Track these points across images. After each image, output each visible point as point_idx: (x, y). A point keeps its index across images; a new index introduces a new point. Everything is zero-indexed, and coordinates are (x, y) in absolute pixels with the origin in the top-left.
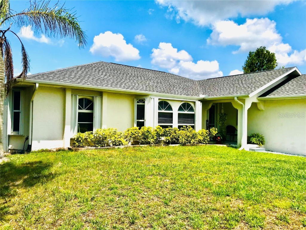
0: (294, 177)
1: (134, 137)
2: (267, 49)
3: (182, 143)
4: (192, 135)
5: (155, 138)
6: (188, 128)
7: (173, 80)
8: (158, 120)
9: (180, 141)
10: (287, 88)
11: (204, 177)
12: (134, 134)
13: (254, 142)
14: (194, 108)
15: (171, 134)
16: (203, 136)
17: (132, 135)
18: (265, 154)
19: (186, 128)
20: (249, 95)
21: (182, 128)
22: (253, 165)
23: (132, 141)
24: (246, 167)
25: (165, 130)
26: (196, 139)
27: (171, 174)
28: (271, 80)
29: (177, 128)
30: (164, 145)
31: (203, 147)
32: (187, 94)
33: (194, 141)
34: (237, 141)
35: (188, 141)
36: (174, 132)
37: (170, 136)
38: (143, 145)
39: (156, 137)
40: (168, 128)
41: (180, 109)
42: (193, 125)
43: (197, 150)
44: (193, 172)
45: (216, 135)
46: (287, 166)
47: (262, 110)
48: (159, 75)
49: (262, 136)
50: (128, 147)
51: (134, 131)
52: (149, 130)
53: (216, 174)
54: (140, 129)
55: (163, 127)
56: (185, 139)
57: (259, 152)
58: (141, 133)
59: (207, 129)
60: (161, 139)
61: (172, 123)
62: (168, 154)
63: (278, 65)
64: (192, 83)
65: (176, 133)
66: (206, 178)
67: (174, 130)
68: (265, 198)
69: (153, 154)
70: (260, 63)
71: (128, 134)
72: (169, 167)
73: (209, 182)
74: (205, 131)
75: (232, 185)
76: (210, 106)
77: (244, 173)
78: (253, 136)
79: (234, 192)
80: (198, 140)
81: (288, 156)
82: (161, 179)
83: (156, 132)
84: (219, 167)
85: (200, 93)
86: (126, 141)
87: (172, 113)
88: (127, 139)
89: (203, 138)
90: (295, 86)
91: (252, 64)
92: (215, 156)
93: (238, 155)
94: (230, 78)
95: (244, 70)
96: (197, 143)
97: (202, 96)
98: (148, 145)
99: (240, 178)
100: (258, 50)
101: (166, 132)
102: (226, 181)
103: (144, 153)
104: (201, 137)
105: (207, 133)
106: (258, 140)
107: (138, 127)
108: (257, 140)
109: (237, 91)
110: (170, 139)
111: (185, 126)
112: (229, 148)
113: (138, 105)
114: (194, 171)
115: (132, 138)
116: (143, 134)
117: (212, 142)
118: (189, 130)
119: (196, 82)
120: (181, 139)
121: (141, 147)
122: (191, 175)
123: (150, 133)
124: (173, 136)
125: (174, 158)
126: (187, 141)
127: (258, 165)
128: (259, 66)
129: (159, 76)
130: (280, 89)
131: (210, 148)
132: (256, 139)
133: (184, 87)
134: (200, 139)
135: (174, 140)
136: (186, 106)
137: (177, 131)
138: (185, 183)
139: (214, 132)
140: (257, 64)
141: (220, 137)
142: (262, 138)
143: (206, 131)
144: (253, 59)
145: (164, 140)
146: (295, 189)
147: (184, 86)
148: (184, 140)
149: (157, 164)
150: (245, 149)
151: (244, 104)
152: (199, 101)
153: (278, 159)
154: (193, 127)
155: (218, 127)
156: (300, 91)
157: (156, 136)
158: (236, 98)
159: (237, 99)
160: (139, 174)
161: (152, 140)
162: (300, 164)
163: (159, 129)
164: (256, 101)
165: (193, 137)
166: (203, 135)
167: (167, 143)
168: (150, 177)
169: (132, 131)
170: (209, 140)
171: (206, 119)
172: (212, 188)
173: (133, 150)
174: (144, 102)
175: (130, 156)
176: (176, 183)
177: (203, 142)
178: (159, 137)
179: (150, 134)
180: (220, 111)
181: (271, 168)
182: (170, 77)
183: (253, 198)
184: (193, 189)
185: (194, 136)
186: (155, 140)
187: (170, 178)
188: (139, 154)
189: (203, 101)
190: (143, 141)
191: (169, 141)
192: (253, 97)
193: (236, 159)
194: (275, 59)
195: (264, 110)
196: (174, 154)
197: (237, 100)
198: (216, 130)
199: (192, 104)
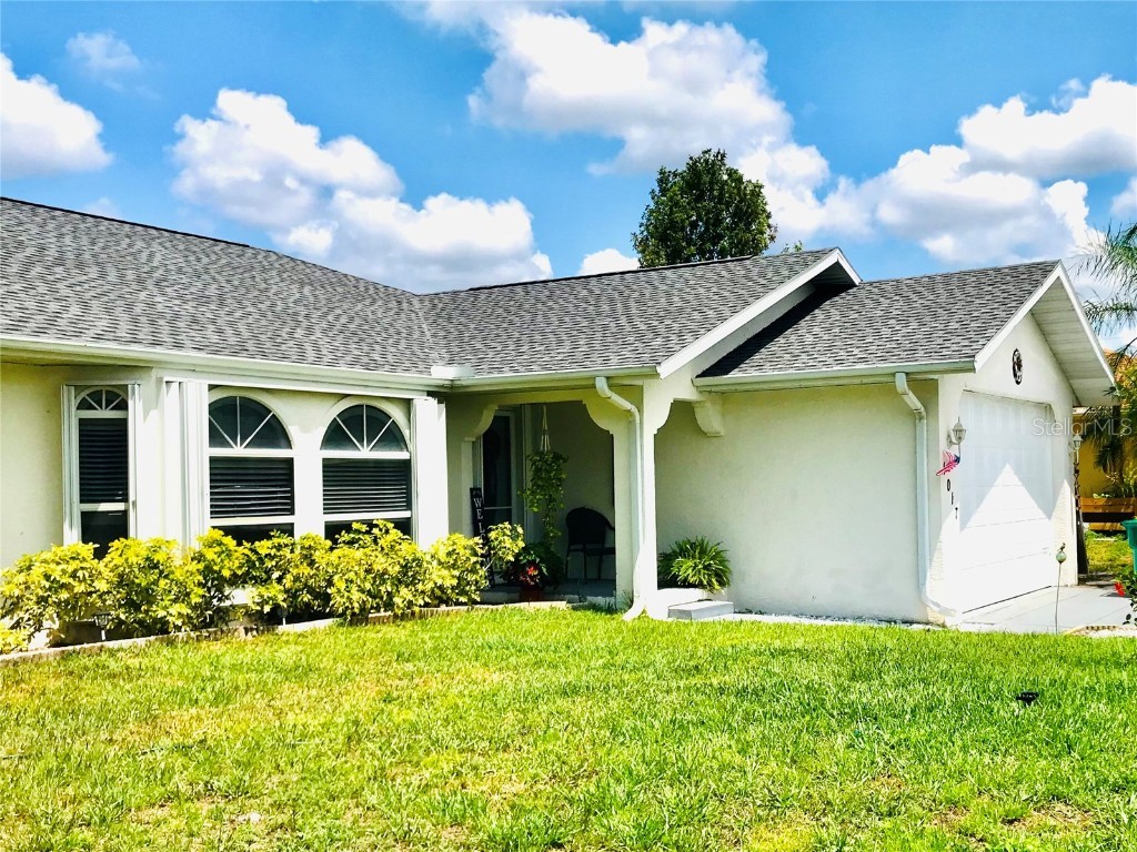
0: (833, 717)
1: (67, 602)
2: (729, 163)
3: (348, 612)
4: (397, 568)
5: (195, 600)
6: (375, 531)
7: (295, 288)
8: (208, 497)
9: (338, 602)
10: (809, 339)
11: (446, 770)
12: (63, 586)
13: (686, 579)
14: (406, 433)
15: (285, 572)
16: (454, 566)
17: (50, 589)
18: (727, 626)
19: (368, 532)
20: (659, 369)
21: (345, 537)
22: (674, 685)
23: (52, 623)
24: (647, 695)
25: (252, 550)
26: (420, 587)
27: (276, 778)
28: (747, 303)
29: (321, 533)
30: (247, 631)
31: (455, 619)
32: (365, 360)
33: (410, 597)
34: (614, 581)
35: (382, 598)
36: (305, 557)
37: (279, 580)
38: (125, 643)
39: (201, 591)
40: (269, 538)
41: (334, 436)
42: (406, 514)
43: (423, 642)
44: (394, 753)
45: (517, 556)
46: (808, 672)
47: (717, 436)
48: (214, 257)
49: (720, 548)
50: (24, 660)
51: (64, 566)
52: (158, 557)
53: (506, 748)
54: (100, 554)
55: (240, 534)
56: (362, 591)
57: (706, 620)
58: (106, 573)
59: (476, 533)
60: (228, 603)
61: (293, 513)
62: (270, 676)
63: (777, 235)
64: (393, 304)
65: (312, 563)
66: (459, 774)
67: (302, 548)
68: (713, 827)
69: (180, 684)
70: (706, 224)
71: (27, 588)
72: (268, 742)
73: (471, 790)
74: (465, 542)
75: (577, 794)
76: (486, 421)
77: (634, 729)
78: (683, 551)
79: (585, 822)
80: (433, 591)
81: (819, 629)
82: (217, 816)
83: (201, 566)
84: (524, 712)
85: (434, 355)
86: (17, 625)
87: (289, 462)
88: (21, 614)
89: (453, 577)
90: (837, 330)
91: (673, 225)
92: (513, 660)
93: (617, 642)
94: (573, 289)
95: (643, 252)
96: (427, 605)
97: (443, 373)
98: (152, 638)
99: (618, 749)
100: (694, 164)
101: (261, 560)
102: (554, 777)
103: (128, 687)
104: (445, 572)
105: (476, 554)
106: (705, 568)
107: (91, 546)
108: (700, 566)
109: (606, 347)
110: (281, 597)
111: (363, 522)
112: (579, 613)
113: (82, 422)
114: (401, 749)
115: (51, 610)
116: (122, 581)
117: (500, 595)
118: (381, 542)
119: (415, 302)
120: (339, 591)
121: (112, 653)
122: (383, 769)
123: (161, 572)
124: (297, 579)
125: (301, 695)
126: (374, 597)
127: (697, 680)
128: (701, 236)
129: (214, 263)
130: (781, 340)
131: (490, 626)
132: (696, 566)
133: (352, 327)
134: (439, 582)
135: (307, 598)
136: (361, 421)
137: (317, 555)
138: (349, 814)
139: (508, 543)
140: (694, 225)
141: (537, 567)
142: (718, 556)
143: (471, 542)
144: (676, 204)
145: (245, 606)
146: (835, 769)
147: (351, 319)
148: (356, 596)
149: (197, 735)
150: (650, 614)
151: (640, 411)
152: (430, 394)
153: (777, 644)
154: (405, 526)
155: (529, 519)
156: (856, 351)
157: (200, 584)
158: (601, 384)
159: (606, 387)
160: (85, 808)
161: (175, 612)
162: (858, 657)
163: (218, 549)
164: (687, 393)
165: (405, 574)
166: (456, 560)
167: (268, 619)
168: (151, 811)
169: (53, 566)
170: (485, 583)
171: (467, 483)
172: (482, 821)
173: (57, 676)
174: (123, 406)
175: (37, 712)
176: (300, 822)
177: (454, 597)
178: (220, 589)
179: (166, 577)
180: (536, 442)
181: (745, 689)
182: (274, 273)
183: (665, 839)
184: (390, 841)
185: (409, 573)
186: (195, 608)
187: (270, 801)
188: (96, 693)
189: (449, 396)
190: (123, 617)
191: (276, 607)
192: (675, 377)
193: (604, 667)
194: (764, 211)
195: (722, 434)
196: (300, 673)
197: (609, 393)
198: (518, 536)
199: (397, 414)
